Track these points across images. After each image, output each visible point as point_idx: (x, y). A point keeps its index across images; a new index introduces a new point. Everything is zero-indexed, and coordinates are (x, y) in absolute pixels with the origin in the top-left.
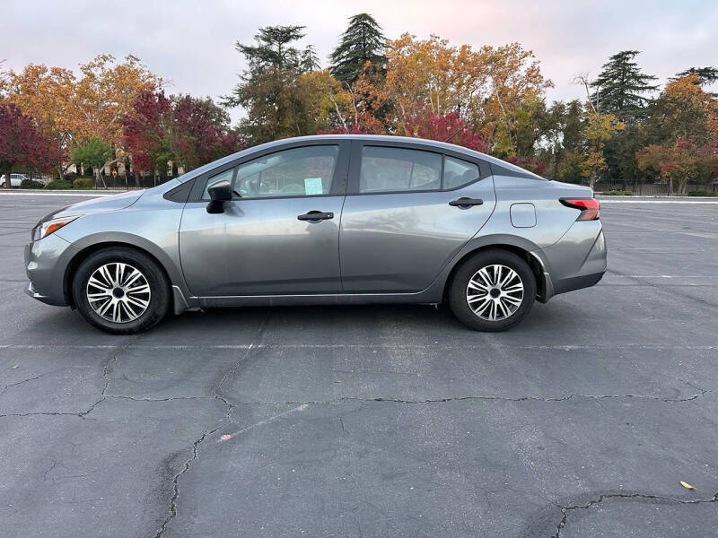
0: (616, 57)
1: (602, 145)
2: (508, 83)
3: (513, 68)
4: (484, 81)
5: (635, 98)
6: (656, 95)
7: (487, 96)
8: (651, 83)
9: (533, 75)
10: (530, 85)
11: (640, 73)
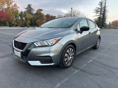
0: (29, 5)
1: (29, 19)
2: (11, 6)
3: (11, 3)
4: (5, 5)
5: (32, 12)
6: (35, 12)
7: (6, 8)
8: (34, 10)
9: (15, 5)
10: (15, 7)
11: (32, 8)
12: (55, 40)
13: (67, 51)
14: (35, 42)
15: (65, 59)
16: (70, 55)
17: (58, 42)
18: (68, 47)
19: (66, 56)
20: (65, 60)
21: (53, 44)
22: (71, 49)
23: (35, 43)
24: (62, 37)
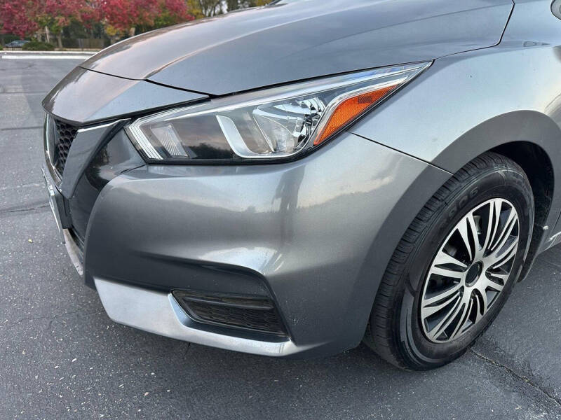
12: (325, 96)
13: (461, 227)
14: (134, 117)
15: (424, 302)
16: (481, 264)
17: (364, 129)
18: (475, 181)
19: (434, 270)
20: (426, 313)
21: (314, 140)
22: (498, 202)
23: (135, 129)
24: (416, 69)
